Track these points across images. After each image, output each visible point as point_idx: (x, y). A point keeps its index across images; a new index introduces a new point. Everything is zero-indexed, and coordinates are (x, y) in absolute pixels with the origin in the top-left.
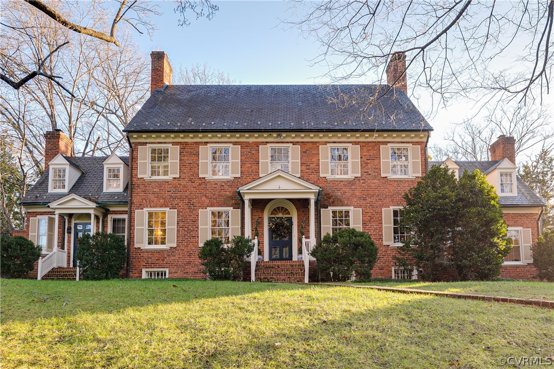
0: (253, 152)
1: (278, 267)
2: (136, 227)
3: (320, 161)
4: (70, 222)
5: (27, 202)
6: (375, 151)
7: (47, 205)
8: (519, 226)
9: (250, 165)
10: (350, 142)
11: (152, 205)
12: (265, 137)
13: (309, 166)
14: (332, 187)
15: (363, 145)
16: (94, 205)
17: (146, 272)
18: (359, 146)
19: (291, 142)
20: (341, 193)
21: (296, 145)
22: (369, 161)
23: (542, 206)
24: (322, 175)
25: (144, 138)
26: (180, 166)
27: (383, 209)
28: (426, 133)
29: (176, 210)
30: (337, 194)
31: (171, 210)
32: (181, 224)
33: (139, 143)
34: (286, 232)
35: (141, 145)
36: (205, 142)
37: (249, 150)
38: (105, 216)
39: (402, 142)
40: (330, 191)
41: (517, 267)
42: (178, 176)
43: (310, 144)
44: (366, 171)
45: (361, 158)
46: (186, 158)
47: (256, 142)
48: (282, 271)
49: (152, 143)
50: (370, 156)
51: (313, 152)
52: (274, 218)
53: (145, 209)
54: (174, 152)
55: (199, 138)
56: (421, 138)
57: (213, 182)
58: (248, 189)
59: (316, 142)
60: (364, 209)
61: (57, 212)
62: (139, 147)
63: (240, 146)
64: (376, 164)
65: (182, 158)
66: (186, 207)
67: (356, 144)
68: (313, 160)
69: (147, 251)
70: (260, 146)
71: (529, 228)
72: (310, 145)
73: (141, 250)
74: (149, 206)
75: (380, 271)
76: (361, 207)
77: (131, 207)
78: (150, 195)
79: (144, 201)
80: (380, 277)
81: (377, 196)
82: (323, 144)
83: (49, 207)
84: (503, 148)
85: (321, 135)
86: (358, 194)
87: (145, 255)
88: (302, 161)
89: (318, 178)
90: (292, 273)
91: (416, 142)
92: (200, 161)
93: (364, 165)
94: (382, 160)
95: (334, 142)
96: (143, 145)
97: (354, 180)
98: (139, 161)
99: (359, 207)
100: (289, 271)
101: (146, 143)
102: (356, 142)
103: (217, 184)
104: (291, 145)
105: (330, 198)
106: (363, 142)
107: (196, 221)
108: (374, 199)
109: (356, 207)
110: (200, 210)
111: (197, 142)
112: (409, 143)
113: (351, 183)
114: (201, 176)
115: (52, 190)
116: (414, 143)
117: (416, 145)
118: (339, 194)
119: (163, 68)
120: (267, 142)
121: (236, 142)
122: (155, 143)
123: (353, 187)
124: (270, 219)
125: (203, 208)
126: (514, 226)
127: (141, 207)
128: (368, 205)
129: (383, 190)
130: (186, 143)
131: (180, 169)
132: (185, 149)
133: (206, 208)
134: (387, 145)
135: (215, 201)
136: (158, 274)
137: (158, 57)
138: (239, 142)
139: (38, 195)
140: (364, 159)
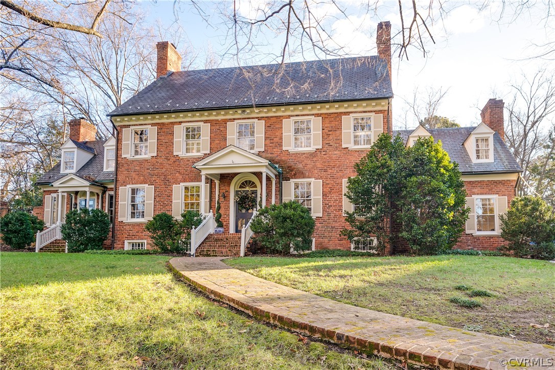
0: (221, 129)
1: (227, 239)
2: (120, 203)
3: (283, 134)
4: (76, 199)
5: (43, 182)
6: (337, 122)
7: (51, 185)
8: (494, 194)
9: (218, 142)
10: (313, 115)
11: (133, 182)
12: (230, 114)
13: (273, 140)
14: (295, 160)
15: (325, 117)
16: (87, 183)
17: (129, 243)
18: (321, 118)
19: (256, 118)
20: (302, 165)
21: (261, 120)
22: (330, 133)
23: (518, 172)
24: (284, 148)
25: (126, 121)
26: (157, 145)
27: (343, 180)
28: (386, 101)
29: (153, 186)
30: (299, 166)
31: (149, 186)
32: (158, 199)
33: (123, 126)
34: (251, 204)
35: (125, 128)
36: (179, 122)
37: (218, 127)
38: (104, 192)
39: (364, 112)
40: (292, 164)
41: (491, 237)
42: (155, 154)
43: (274, 118)
44: (327, 142)
45: (323, 129)
46: (163, 137)
47: (224, 119)
48: (227, 243)
49: (134, 125)
50: (332, 127)
51: (277, 126)
52: (240, 191)
53: (128, 186)
54: (152, 133)
55: (173, 118)
56: (383, 106)
57: (186, 159)
58: (204, 165)
59: (280, 116)
60: (324, 180)
61: (60, 190)
62: (123, 129)
63: (209, 124)
64: (338, 135)
65: (160, 138)
66: (162, 183)
67: (318, 116)
68: (277, 134)
69: (129, 224)
70: (228, 123)
71: (505, 195)
72: (274, 120)
73: (124, 223)
74: (131, 183)
75: (339, 242)
76: (322, 179)
77: (116, 184)
78: (132, 173)
79: (127, 179)
80: (339, 248)
81: (338, 167)
82: (287, 118)
83: (52, 186)
84: (491, 112)
85: (283, 109)
86: (319, 166)
87: (127, 228)
88: (266, 135)
89: (281, 151)
90: (236, 246)
91: (379, 111)
92: (175, 140)
93: (325, 136)
94: (343, 131)
95: (296, 116)
96: (127, 128)
97: (316, 152)
98: (123, 142)
99: (320, 179)
100: (234, 243)
101: (130, 125)
102: (318, 114)
103: (189, 161)
104: (256, 120)
105: (292, 171)
106: (325, 114)
107: (170, 196)
108: (335, 170)
109: (317, 179)
110: (174, 186)
111: (172, 123)
112: (371, 112)
113: (313, 155)
114: (175, 154)
115: (64, 171)
116: (377, 112)
117: (379, 113)
118: (300, 166)
119: (167, 57)
120: (234, 119)
121: (206, 120)
122: (137, 125)
123: (315, 159)
124: (237, 193)
125: (176, 184)
126: (488, 194)
127: (124, 184)
128: (329, 176)
129: (344, 161)
130: (163, 124)
131: (157, 148)
132: (162, 129)
133: (179, 184)
134: (349, 115)
135: (187, 177)
136: (139, 245)
137: (162, 47)
138: (209, 120)
139: (52, 176)
140: (326, 131)
